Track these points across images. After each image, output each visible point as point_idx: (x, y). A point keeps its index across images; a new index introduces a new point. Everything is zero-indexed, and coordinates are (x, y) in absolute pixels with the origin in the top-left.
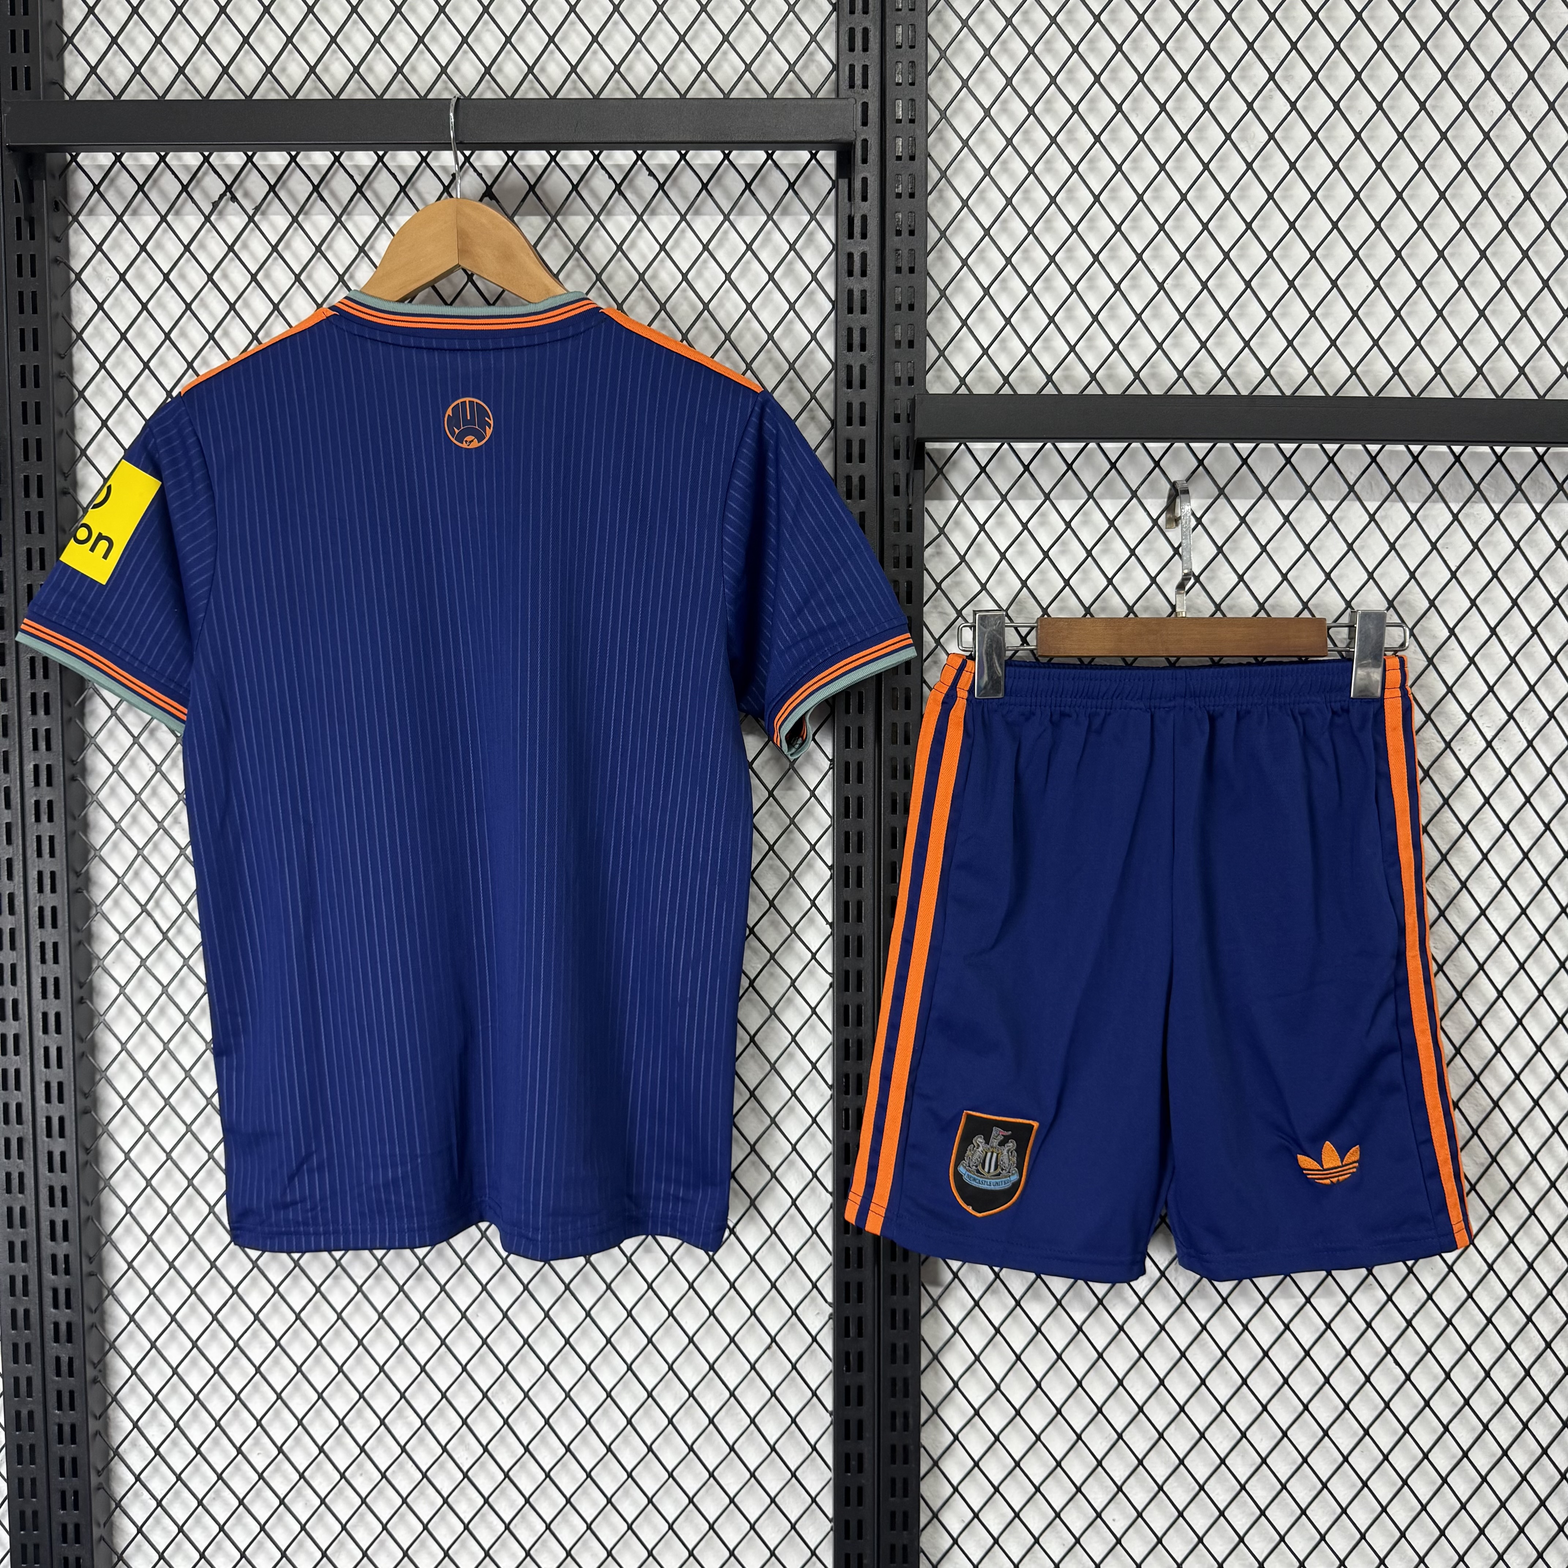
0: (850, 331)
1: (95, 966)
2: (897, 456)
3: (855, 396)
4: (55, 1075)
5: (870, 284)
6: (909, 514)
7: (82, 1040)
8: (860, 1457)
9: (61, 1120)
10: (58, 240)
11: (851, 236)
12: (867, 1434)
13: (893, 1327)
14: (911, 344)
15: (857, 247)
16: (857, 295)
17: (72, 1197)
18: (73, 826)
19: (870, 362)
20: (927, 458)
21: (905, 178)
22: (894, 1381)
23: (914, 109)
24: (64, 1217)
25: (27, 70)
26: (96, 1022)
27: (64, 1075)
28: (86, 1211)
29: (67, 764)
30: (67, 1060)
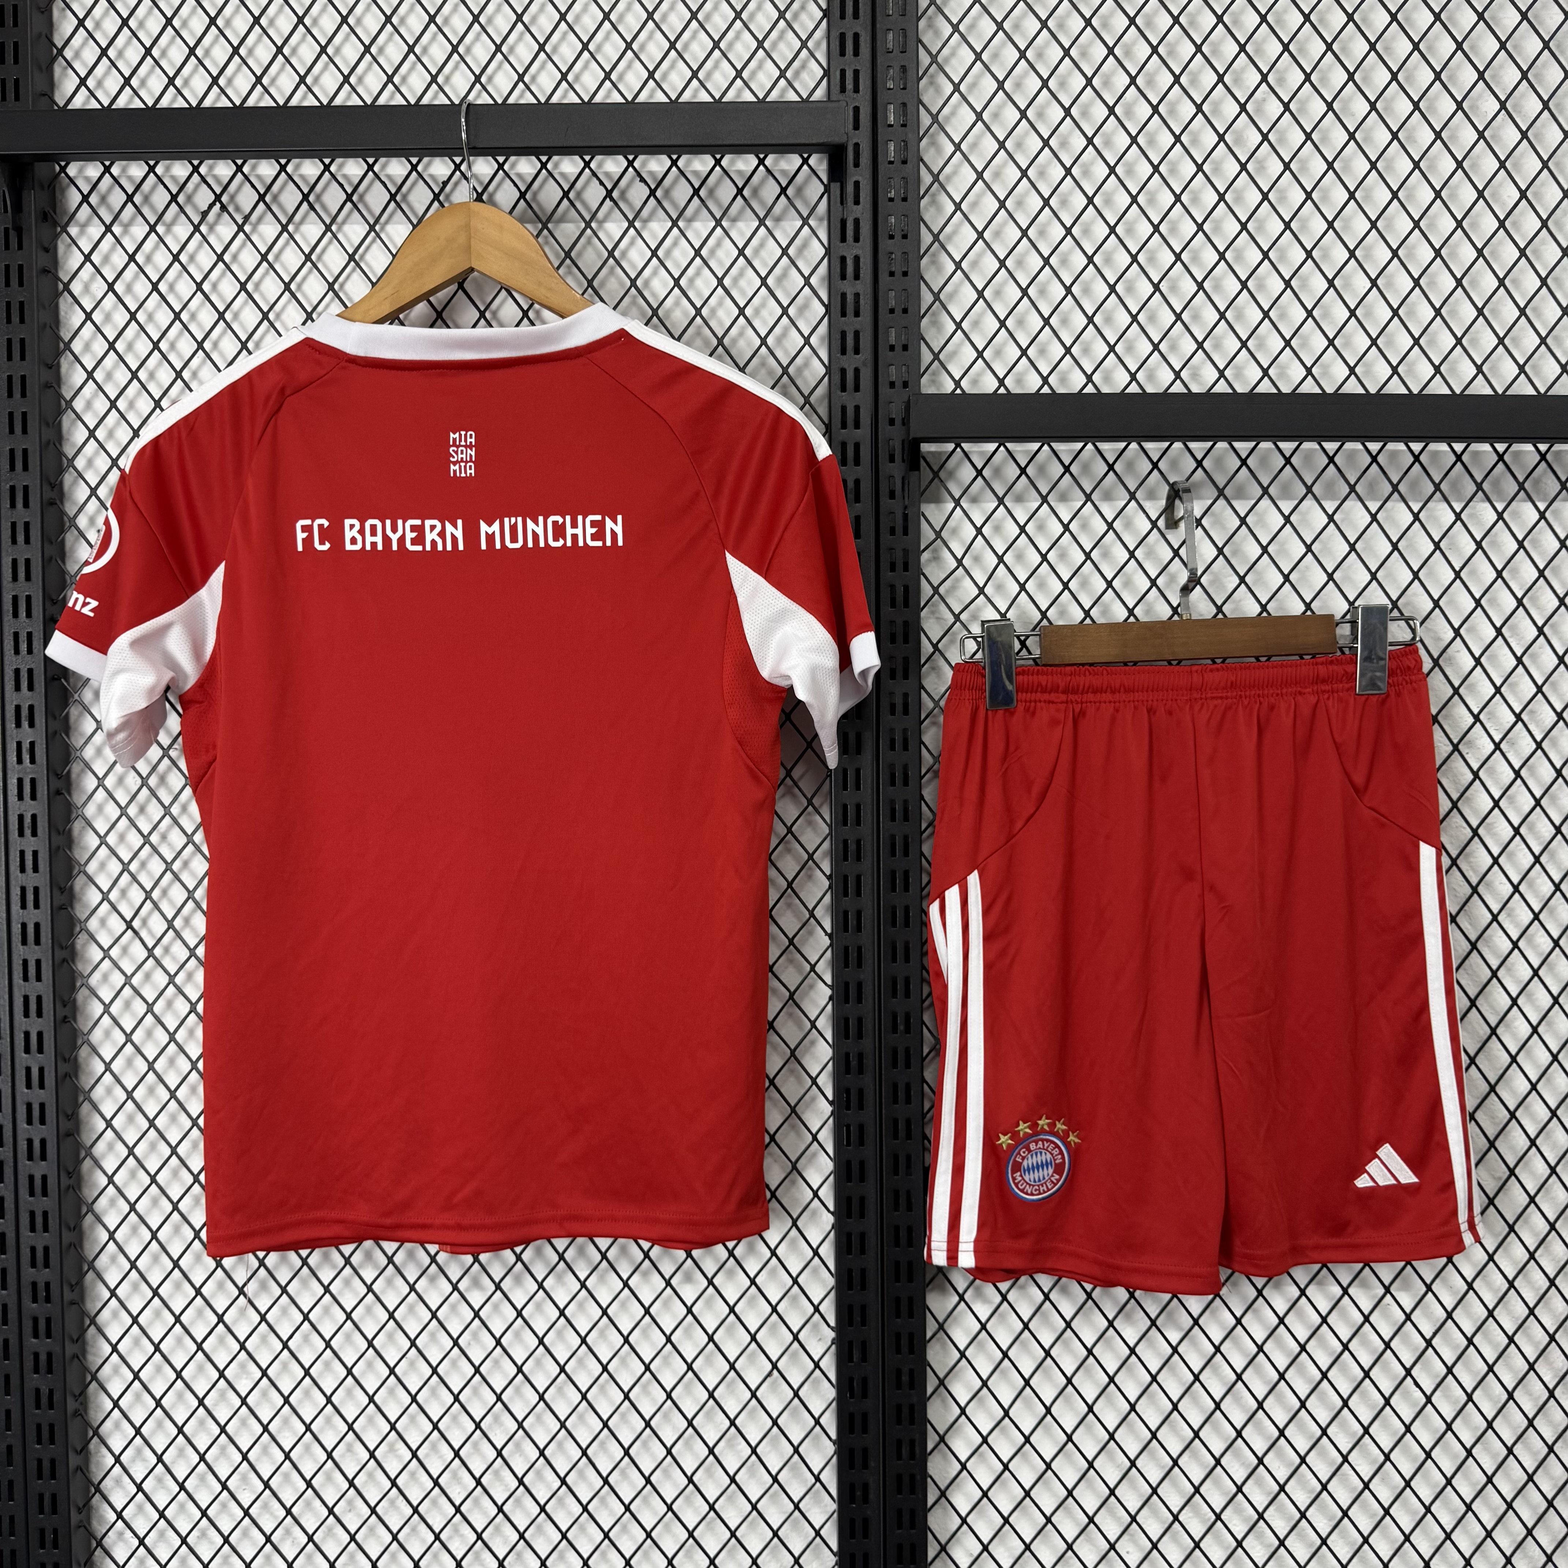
0: (843, 334)
1: (78, 984)
2: (892, 459)
3: (849, 399)
4: (37, 1096)
5: (864, 287)
6: (905, 517)
7: (65, 1060)
8: (865, 1487)
9: (43, 1142)
10: (47, 250)
11: (843, 239)
12: (872, 1464)
13: (898, 1351)
14: (905, 348)
15: (850, 251)
16: (850, 298)
17: (53, 1223)
18: (58, 840)
19: (864, 364)
20: (922, 462)
21: (897, 181)
22: (899, 1407)
23: (905, 114)
24: (45, 1243)
25: (17, 81)
26: (79, 1042)
27: (46, 1095)
28: (67, 1237)
29: (52, 778)
30: (50, 1080)
